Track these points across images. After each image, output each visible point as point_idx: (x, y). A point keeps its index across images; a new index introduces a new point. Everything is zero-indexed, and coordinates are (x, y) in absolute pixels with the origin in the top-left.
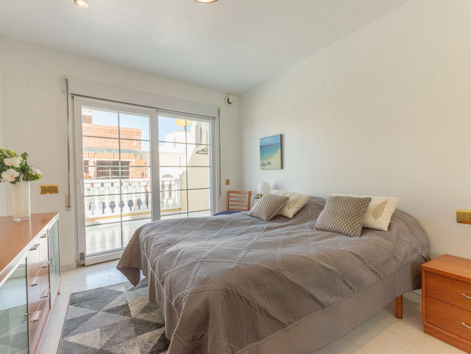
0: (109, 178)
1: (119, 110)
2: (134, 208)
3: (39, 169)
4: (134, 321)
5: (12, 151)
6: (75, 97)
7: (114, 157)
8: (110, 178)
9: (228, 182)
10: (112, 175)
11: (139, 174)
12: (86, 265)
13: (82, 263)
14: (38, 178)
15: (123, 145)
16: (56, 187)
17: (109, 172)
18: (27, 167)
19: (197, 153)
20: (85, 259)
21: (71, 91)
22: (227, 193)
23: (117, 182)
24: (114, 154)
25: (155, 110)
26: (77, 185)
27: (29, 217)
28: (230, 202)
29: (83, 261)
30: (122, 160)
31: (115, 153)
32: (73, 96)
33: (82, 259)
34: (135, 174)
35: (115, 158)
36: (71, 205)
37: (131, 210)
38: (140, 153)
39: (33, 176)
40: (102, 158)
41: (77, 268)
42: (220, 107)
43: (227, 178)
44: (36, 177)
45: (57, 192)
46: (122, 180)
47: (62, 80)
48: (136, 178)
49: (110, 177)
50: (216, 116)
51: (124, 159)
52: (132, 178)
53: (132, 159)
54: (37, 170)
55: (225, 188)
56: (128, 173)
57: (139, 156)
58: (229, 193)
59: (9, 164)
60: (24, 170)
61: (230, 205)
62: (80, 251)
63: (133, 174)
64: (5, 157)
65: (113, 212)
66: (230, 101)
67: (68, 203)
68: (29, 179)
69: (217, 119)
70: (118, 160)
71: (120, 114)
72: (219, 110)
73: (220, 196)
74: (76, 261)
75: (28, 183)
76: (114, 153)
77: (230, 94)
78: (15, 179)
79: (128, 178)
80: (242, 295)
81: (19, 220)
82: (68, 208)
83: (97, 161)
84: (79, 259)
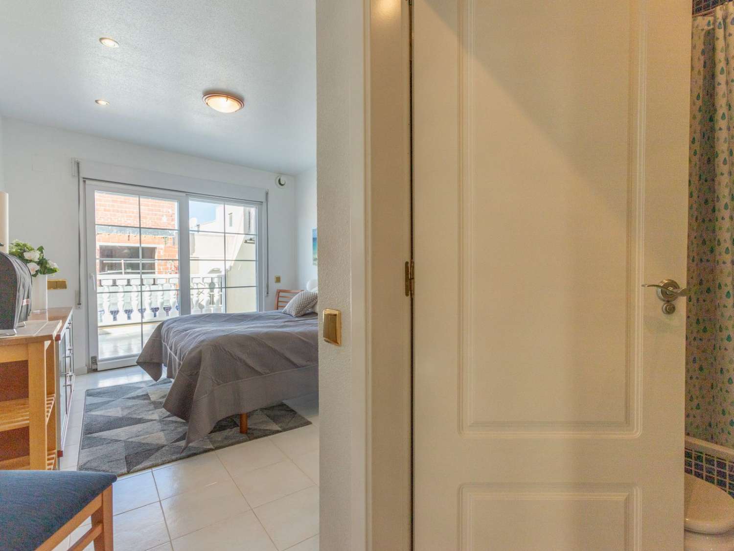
0: (121, 273)
1: (139, 195)
2: (159, 314)
3: (56, 263)
4: (154, 403)
5: (29, 245)
6: (87, 182)
7: (129, 240)
8: (123, 273)
9: (278, 280)
10: (125, 269)
11: (171, 268)
12: (98, 370)
13: (94, 367)
14: (56, 271)
15: (144, 222)
16: (65, 281)
17: (121, 263)
18: (44, 261)
19: (246, 242)
20: (98, 363)
21: (83, 174)
22: (277, 292)
23: (135, 279)
24: (129, 236)
25: (184, 194)
26: (89, 281)
27: (46, 309)
28: (281, 303)
29: (96, 366)
30: (143, 245)
31: (131, 235)
32: (84, 180)
33: (93, 363)
34: (164, 267)
35: (130, 243)
36: (81, 303)
37: (155, 316)
38: (173, 235)
39: (51, 269)
40: (109, 242)
41: (88, 373)
42: (268, 190)
43: (278, 275)
44: (53, 271)
45: (66, 288)
46: (144, 276)
47: (72, 162)
48: (166, 273)
49: (123, 271)
50: (263, 200)
51: (146, 243)
52: (160, 273)
53: (159, 243)
54: (55, 264)
55: (274, 287)
56: (152, 267)
57: (172, 239)
58: (279, 292)
59: (28, 257)
60: (42, 263)
61: (280, 307)
62: (92, 355)
63: (161, 267)
64: (25, 251)
65: (129, 318)
66: (282, 183)
67: (78, 301)
68: (47, 273)
69: (264, 204)
70: (138, 245)
71: (141, 199)
72: (267, 194)
73: (267, 296)
74: (86, 365)
75: (46, 277)
76: (129, 233)
77: (281, 174)
78: (35, 273)
79: (154, 273)
80: (227, 349)
81: (39, 311)
82: (79, 306)
83: (100, 246)
84: (90, 362)
